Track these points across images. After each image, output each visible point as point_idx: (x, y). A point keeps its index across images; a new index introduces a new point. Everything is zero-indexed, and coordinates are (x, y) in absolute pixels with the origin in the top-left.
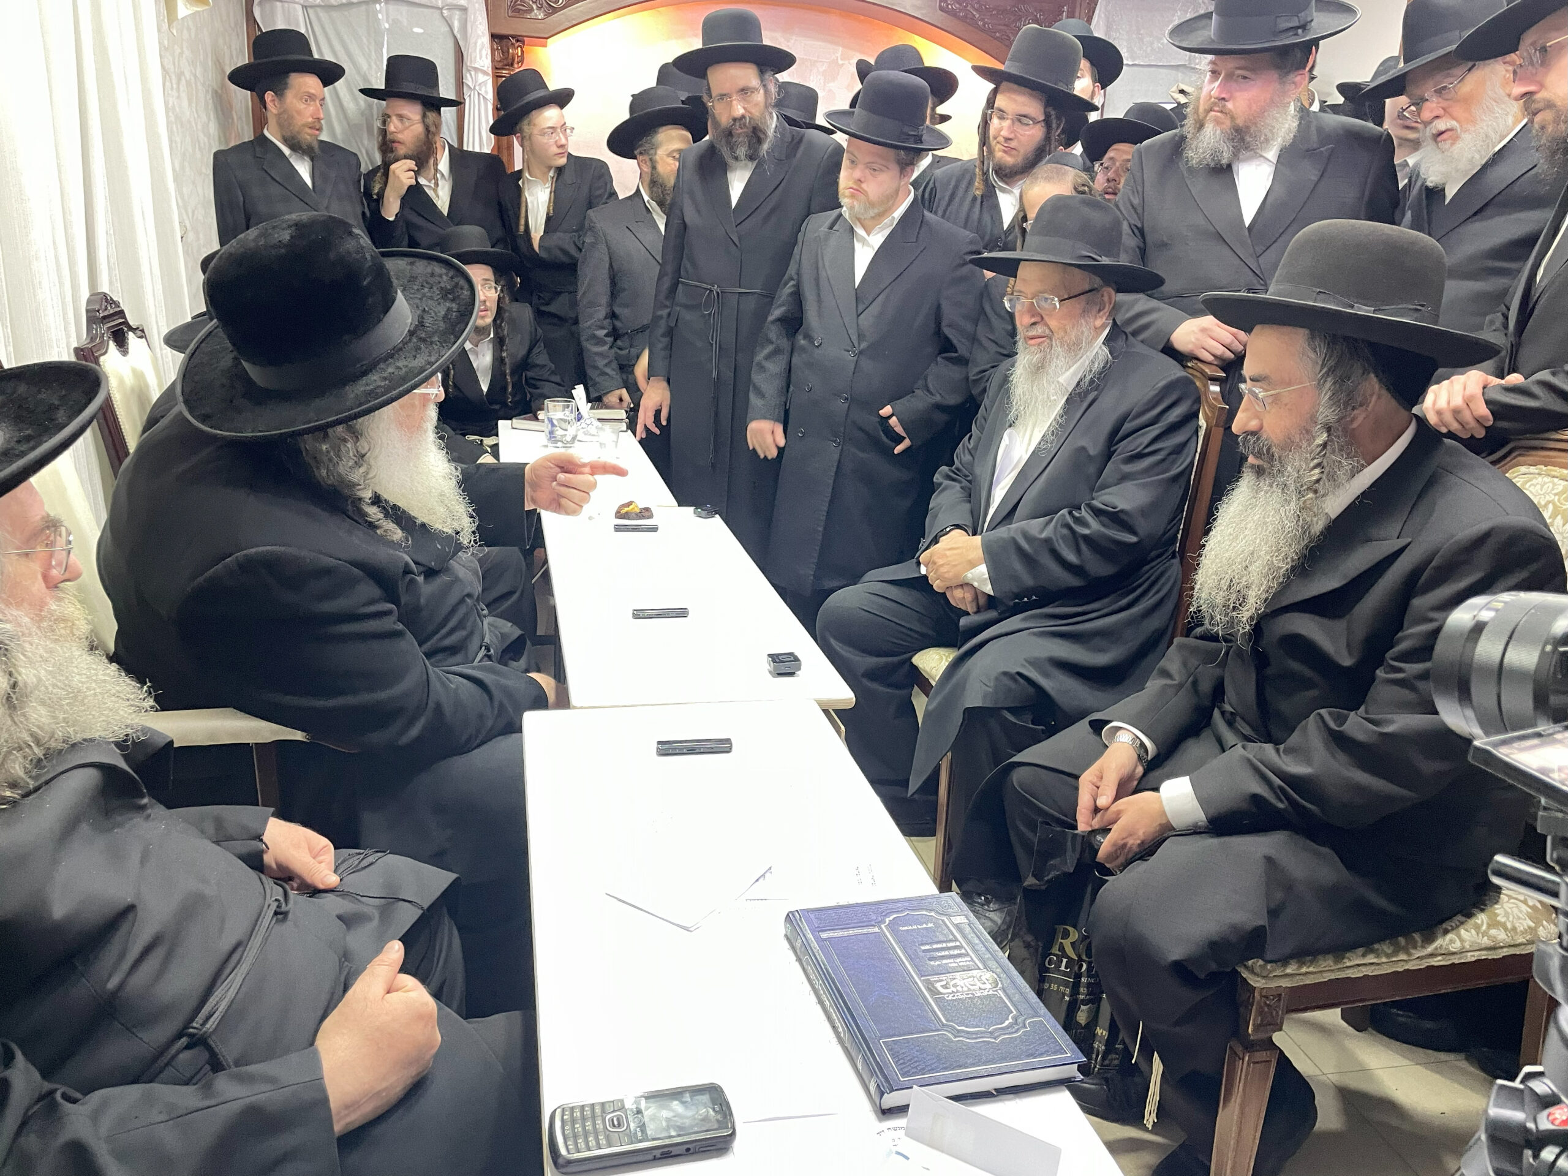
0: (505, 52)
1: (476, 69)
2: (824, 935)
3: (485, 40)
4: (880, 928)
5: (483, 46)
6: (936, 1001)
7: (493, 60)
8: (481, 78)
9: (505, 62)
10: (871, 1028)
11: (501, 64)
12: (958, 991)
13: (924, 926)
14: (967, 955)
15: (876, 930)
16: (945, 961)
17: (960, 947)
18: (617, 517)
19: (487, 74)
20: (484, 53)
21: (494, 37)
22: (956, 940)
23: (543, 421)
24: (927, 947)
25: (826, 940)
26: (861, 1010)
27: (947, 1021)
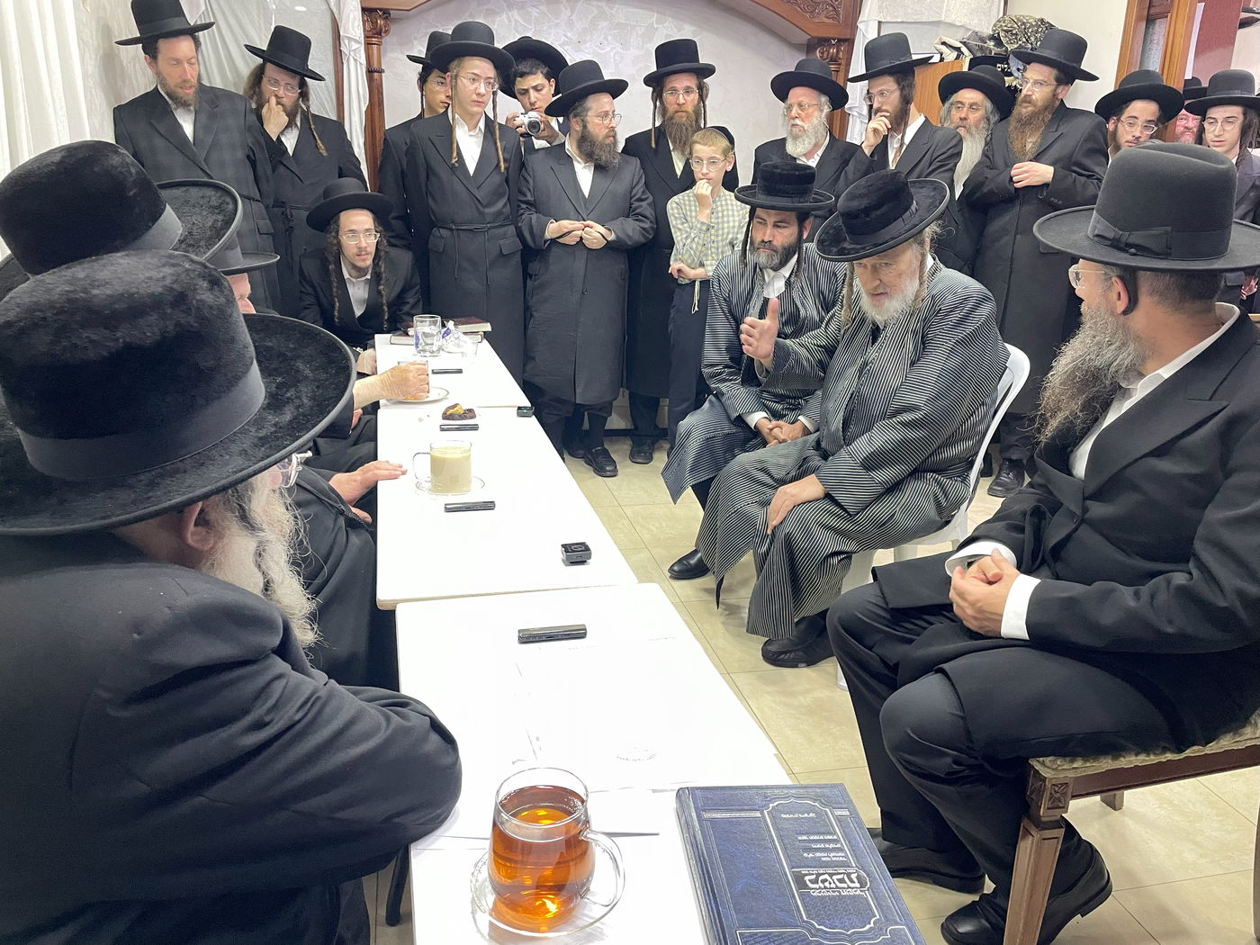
0: (374, 23)
1: (349, 38)
2: (706, 815)
3: (359, 13)
4: (762, 813)
5: (355, 18)
6: (801, 895)
7: (364, 29)
8: (355, 46)
9: (374, 31)
10: (732, 916)
11: (371, 33)
12: (825, 888)
13: (806, 815)
14: (841, 850)
15: (758, 814)
16: (818, 854)
17: (836, 841)
18: (443, 419)
19: (359, 43)
20: (356, 24)
21: (364, 10)
22: (835, 833)
23: (412, 336)
24: (805, 838)
25: (707, 820)
26: (726, 896)
27: (809, 916)
